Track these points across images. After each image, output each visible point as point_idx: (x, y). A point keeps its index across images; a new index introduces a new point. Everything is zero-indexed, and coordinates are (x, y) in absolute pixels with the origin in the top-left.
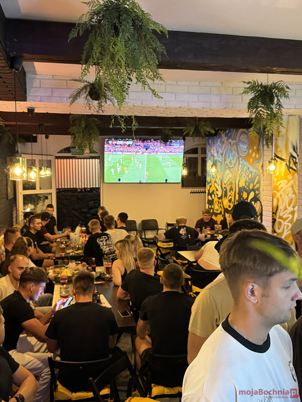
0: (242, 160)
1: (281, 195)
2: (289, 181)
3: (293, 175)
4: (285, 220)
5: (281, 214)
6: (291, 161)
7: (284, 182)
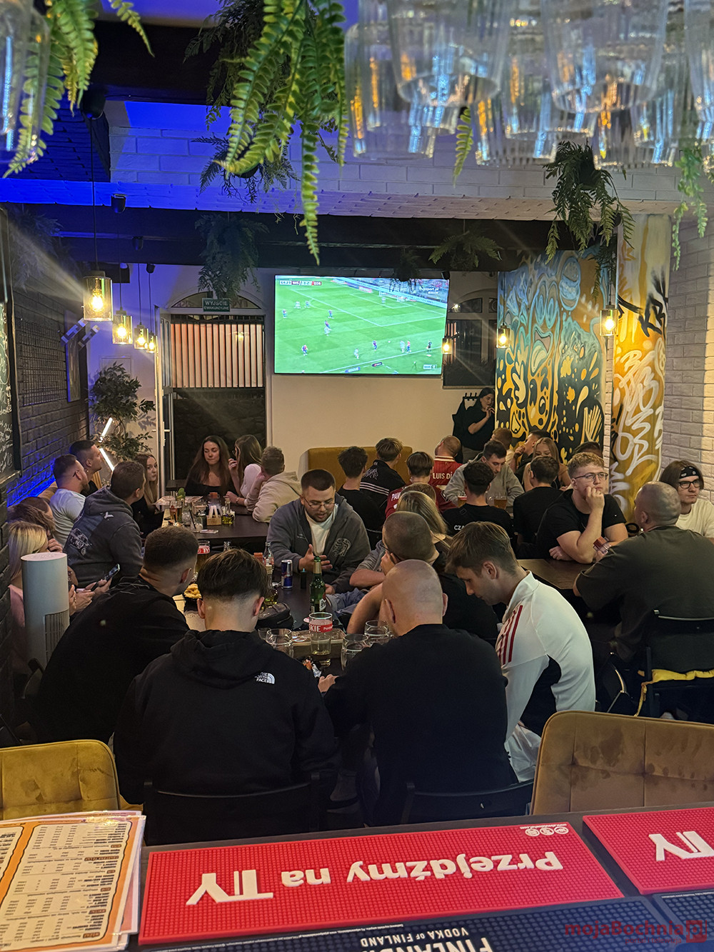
0: (566, 320)
1: (629, 383)
2: (645, 353)
3: (655, 343)
4: (635, 434)
5: (628, 423)
6: (651, 311)
7: (635, 355)
